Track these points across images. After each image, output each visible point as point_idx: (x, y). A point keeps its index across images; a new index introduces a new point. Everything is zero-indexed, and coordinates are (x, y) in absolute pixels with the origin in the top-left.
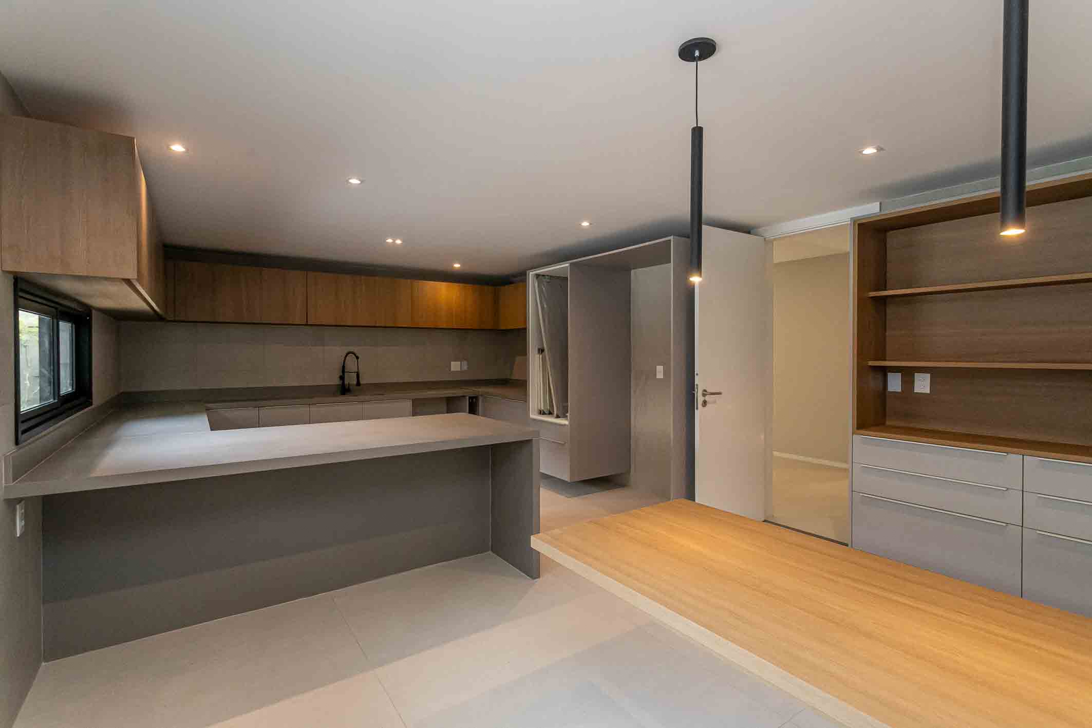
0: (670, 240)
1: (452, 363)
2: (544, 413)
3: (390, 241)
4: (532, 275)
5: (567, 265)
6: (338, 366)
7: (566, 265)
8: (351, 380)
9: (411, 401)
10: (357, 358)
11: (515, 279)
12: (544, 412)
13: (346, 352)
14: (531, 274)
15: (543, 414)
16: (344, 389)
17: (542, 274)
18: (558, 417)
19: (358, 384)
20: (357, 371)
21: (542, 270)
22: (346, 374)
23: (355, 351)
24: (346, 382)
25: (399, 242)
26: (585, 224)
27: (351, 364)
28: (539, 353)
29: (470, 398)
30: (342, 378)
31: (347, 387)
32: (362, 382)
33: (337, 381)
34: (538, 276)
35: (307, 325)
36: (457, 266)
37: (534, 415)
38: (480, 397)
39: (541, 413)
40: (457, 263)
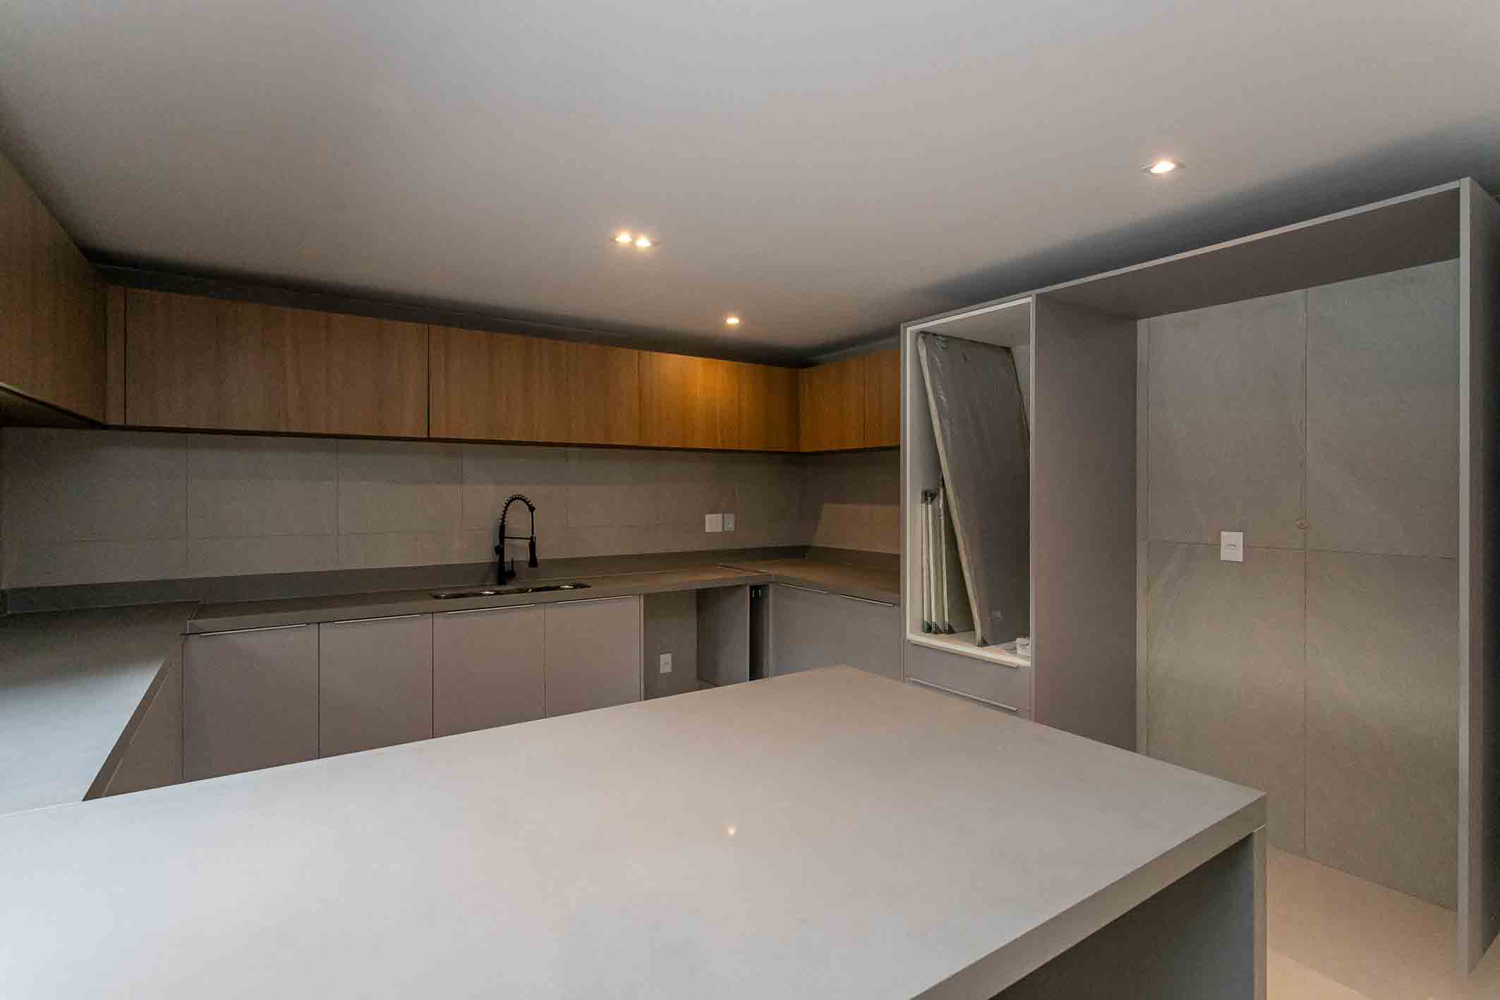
0: (1457, 191)
1: (708, 517)
2: (938, 632)
3: (624, 238)
4: (912, 332)
5: (1029, 300)
6: (493, 524)
7: (1026, 300)
8: (517, 553)
9: (642, 597)
10: (532, 509)
11: (823, 357)
12: (937, 627)
13: (507, 498)
14: (910, 331)
15: (936, 633)
16: (503, 574)
17: (933, 331)
18: (984, 643)
19: (533, 562)
20: (529, 535)
21: (931, 324)
22: (507, 541)
23: (529, 497)
24: (507, 559)
25: (644, 243)
26: (1163, 167)
27: (518, 522)
28: (926, 499)
29: (752, 588)
30: (500, 551)
31: (507, 568)
32: (540, 556)
33: (486, 555)
34: (924, 333)
35: (429, 439)
36: (733, 321)
37: (915, 636)
38: (771, 586)
39: (929, 629)
40: (731, 316)
